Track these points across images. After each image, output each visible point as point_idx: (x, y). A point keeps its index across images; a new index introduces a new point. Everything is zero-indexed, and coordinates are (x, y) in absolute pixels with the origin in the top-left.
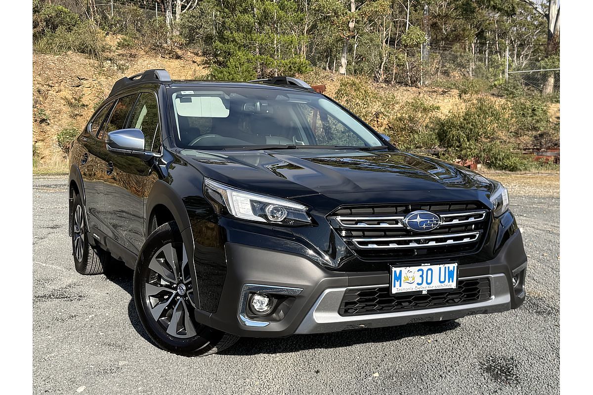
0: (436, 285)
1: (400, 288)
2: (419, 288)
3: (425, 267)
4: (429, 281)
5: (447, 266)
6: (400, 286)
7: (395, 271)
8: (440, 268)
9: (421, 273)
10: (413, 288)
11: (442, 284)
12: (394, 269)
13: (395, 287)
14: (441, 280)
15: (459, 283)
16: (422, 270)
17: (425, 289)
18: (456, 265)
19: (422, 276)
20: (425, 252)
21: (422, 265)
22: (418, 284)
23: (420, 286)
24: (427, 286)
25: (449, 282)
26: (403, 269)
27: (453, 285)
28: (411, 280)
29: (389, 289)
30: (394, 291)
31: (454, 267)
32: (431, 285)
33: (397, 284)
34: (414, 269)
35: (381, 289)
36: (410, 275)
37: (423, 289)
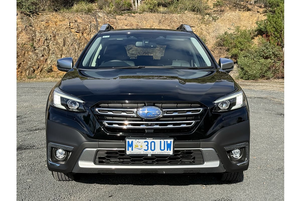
0: (158, 151)
1: (132, 151)
2: (145, 153)
3: (150, 140)
4: (153, 149)
5: (166, 140)
6: (132, 150)
7: (128, 142)
8: (161, 142)
9: (146, 143)
10: (142, 152)
11: (163, 151)
12: (127, 140)
13: (128, 150)
14: (162, 149)
15: (174, 151)
16: (148, 142)
17: (150, 153)
18: (172, 140)
19: (147, 145)
20: (152, 131)
21: (147, 139)
22: (145, 150)
23: (146, 151)
24: (152, 151)
25: (167, 150)
26: (134, 140)
27: (171, 152)
28: (139, 147)
29: (124, 152)
30: (128, 153)
31: (171, 142)
32: (154, 151)
33: (130, 149)
34: (142, 141)
35: (120, 151)
36: (138, 144)
37: (149, 153)
